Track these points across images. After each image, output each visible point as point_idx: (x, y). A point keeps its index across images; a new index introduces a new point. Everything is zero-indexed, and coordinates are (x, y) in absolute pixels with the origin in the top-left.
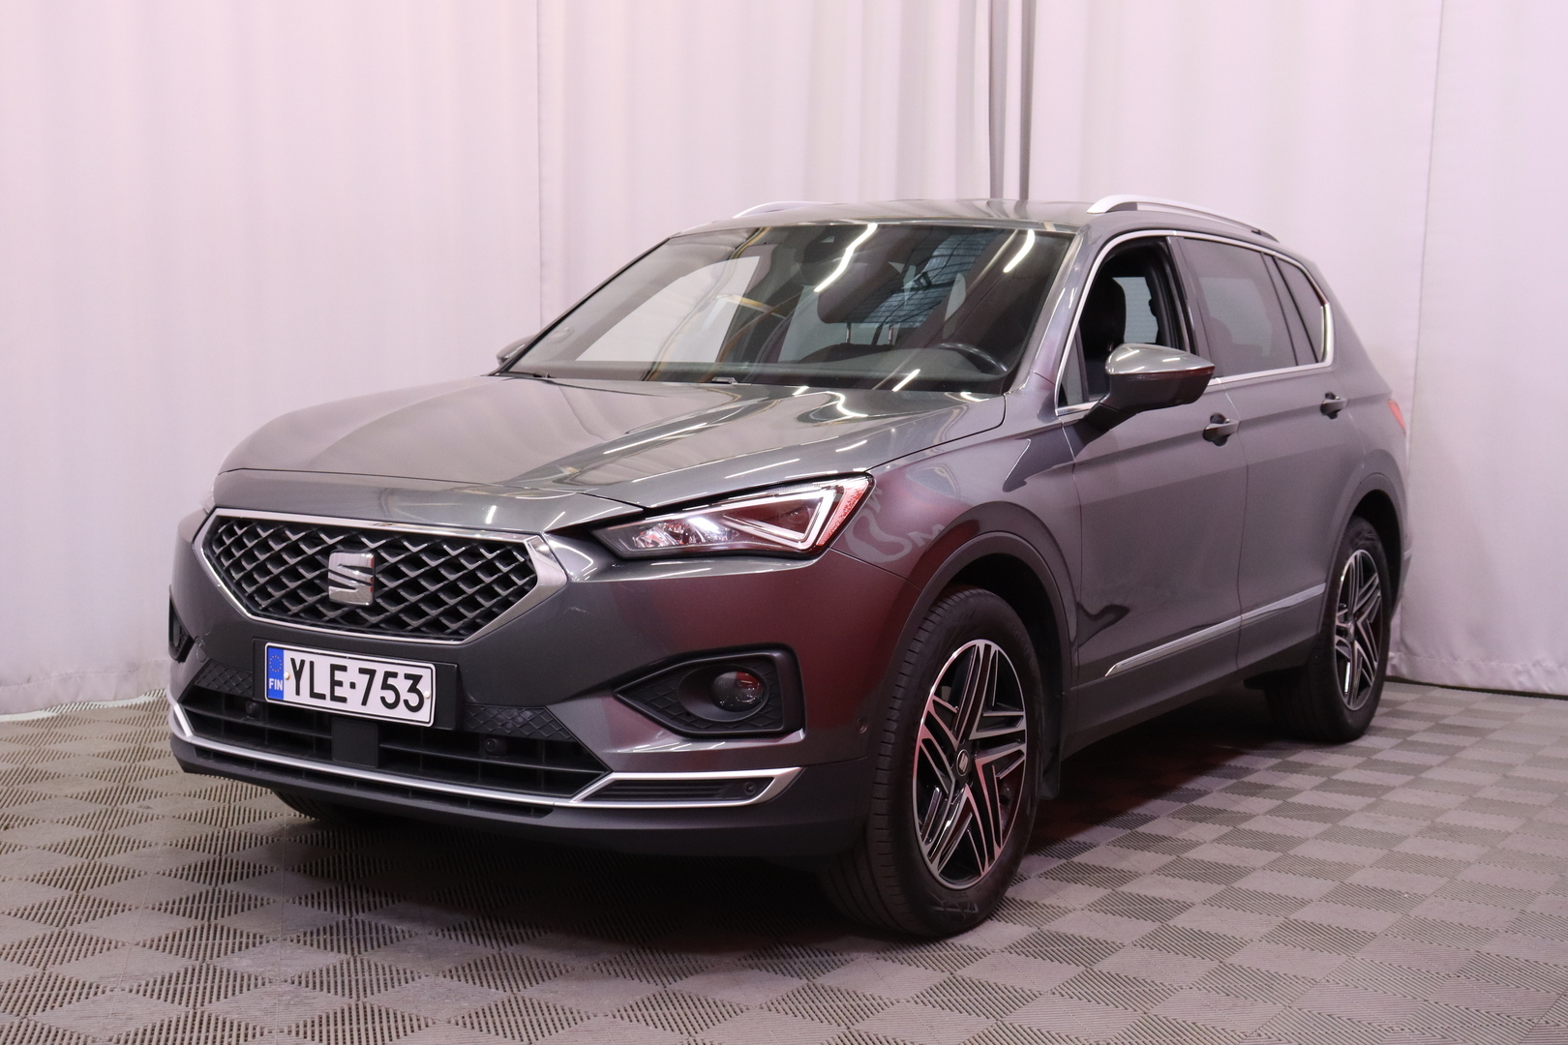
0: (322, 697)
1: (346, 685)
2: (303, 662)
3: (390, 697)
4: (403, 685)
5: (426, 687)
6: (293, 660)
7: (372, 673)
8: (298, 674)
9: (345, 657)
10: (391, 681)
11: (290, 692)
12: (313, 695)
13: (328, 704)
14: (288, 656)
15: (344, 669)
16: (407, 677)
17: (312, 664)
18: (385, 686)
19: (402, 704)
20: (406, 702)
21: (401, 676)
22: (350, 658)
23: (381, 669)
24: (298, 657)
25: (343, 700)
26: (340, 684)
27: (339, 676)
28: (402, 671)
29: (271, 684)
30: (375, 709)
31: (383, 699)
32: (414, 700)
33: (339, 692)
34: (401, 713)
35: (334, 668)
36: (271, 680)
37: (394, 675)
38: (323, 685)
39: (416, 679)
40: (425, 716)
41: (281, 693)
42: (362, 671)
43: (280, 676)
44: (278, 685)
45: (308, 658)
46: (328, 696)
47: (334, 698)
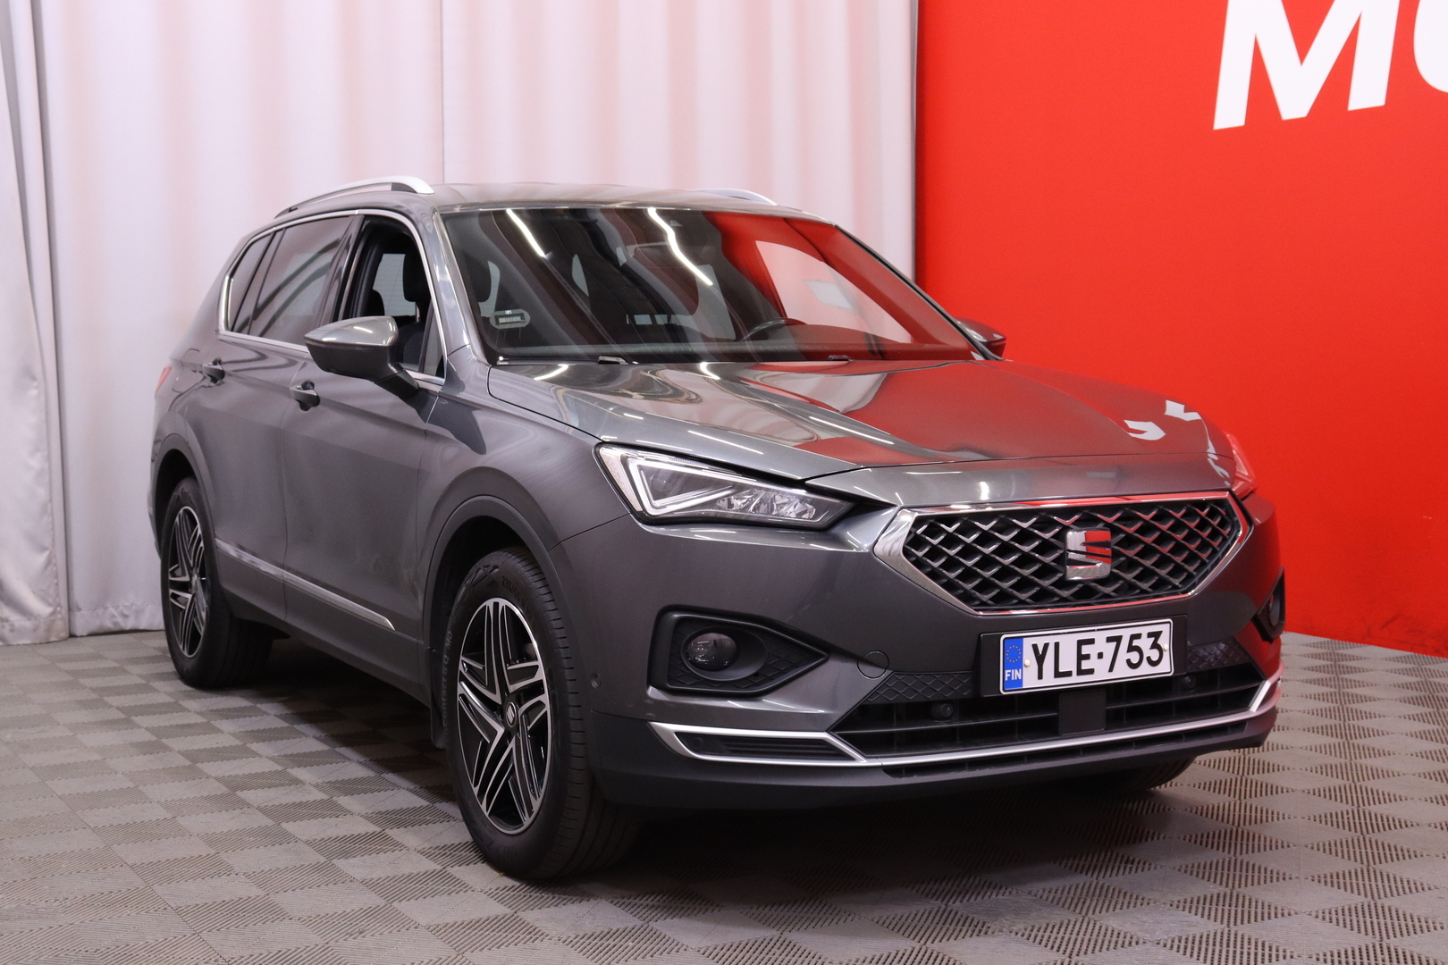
0: (1069, 674)
1: (1094, 656)
2: (1046, 646)
3: (1135, 657)
4: (1145, 643)
5: (1165, 642)
6: (1035, 647)
7: (1118, 639)
8: (1040, 659)
9: (1094, 630)
10: (1136, 643)
11: (1030, 679)
12: (1058, 674)
13: (1075, 679)
14: (1027, 644)
15: (1091, 641)
16: (1150, 635)
17: (1057, 645)
18: (1131, 648)
19: (1145, 661)
20: (1149, 659)
21: (1144, 636)
22: (1098, 630)
23: (1126, 634)
24: (1040, 642)
25: (1091, 671)
26: (1087, 657)
27: (1086, 650)
28: (1144, 631)
29: (1007, 675)
30: (1122, 672)
31: (1129, 662)
32: (1155, 655)
33: (1085, 665)
34: (1145, 670)
35: (1081, 643)
36: (1007, 671)
37: (1138, 636)
38: (1068, 663)
39: (1156, 635)
40: (1166, 667)
41: (1020, 682)
42: (1109, 640)
43: (1019, 665)
44: (1016, 674)
45: (1052, 640)
46: (1075, 673)
47: (1081, 672)
